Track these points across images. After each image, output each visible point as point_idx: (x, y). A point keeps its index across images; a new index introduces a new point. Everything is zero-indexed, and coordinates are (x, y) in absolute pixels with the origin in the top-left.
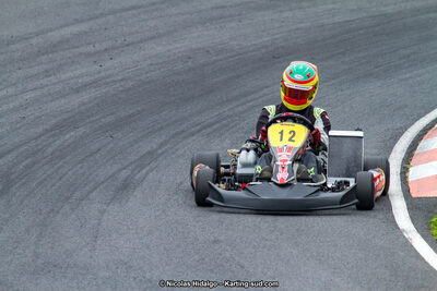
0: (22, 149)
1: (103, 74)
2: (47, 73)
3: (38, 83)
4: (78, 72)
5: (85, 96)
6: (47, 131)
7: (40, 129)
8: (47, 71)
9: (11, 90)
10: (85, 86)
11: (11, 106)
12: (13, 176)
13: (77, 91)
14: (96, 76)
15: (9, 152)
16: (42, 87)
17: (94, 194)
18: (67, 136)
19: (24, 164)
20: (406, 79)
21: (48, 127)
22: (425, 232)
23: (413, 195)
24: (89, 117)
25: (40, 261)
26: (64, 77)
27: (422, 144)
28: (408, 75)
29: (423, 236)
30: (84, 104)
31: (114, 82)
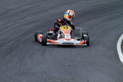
0: (15, 40)
1: (37, 19)
2: (21, 19)
4: (30, 18)
5: (32, 25)
6: (22, 35)
7: (20, 34)
9: (12, 24)
10: (32, 22)
11: (12, 28)
12: (13, 48)
13: (30, 23)
14: (35, 19)
15: (11, 41)
16: (20, 23)
17: (35, 52)
18: (28, 36)
19: (16, 44)
20: (122, 20)
25: (21, 71)
26: (26, 20)
30: (32, 27)
31: (40, 21)
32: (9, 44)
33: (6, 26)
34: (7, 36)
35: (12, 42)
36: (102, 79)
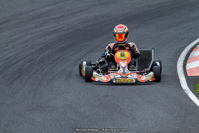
0: (26, 59)
1: (59, 27)
2: (36, 27)
3: (32, 31)
4: (49, 26)
5: (52, 36)
6: (37, 51)
7: (34, 50)
8: (36, 26)
9: (22, 34)
10: (52, 32)
11: (22, 41)
12: (23, 70)
13: (49, 34)
14: (57, 28)
15: (21, 60)
16: (34, 33)
17: (57, 77)
18: (45, 53)
19: (27, 65)
20: (185, 27)
21: (37, 49)
22: (194, 90)
23: (189, 75)
24: (53, 45)
25: (35, 105)
26: (43, 28)
27: (192, 54)
28: (185, 25)
29: (193, 92)
30: (51, 40)
31: (64, 30)
32: (18, 64)
33: (14, 38)
34: (14, 53)
35: (22, 62)
36: (154, 115)
